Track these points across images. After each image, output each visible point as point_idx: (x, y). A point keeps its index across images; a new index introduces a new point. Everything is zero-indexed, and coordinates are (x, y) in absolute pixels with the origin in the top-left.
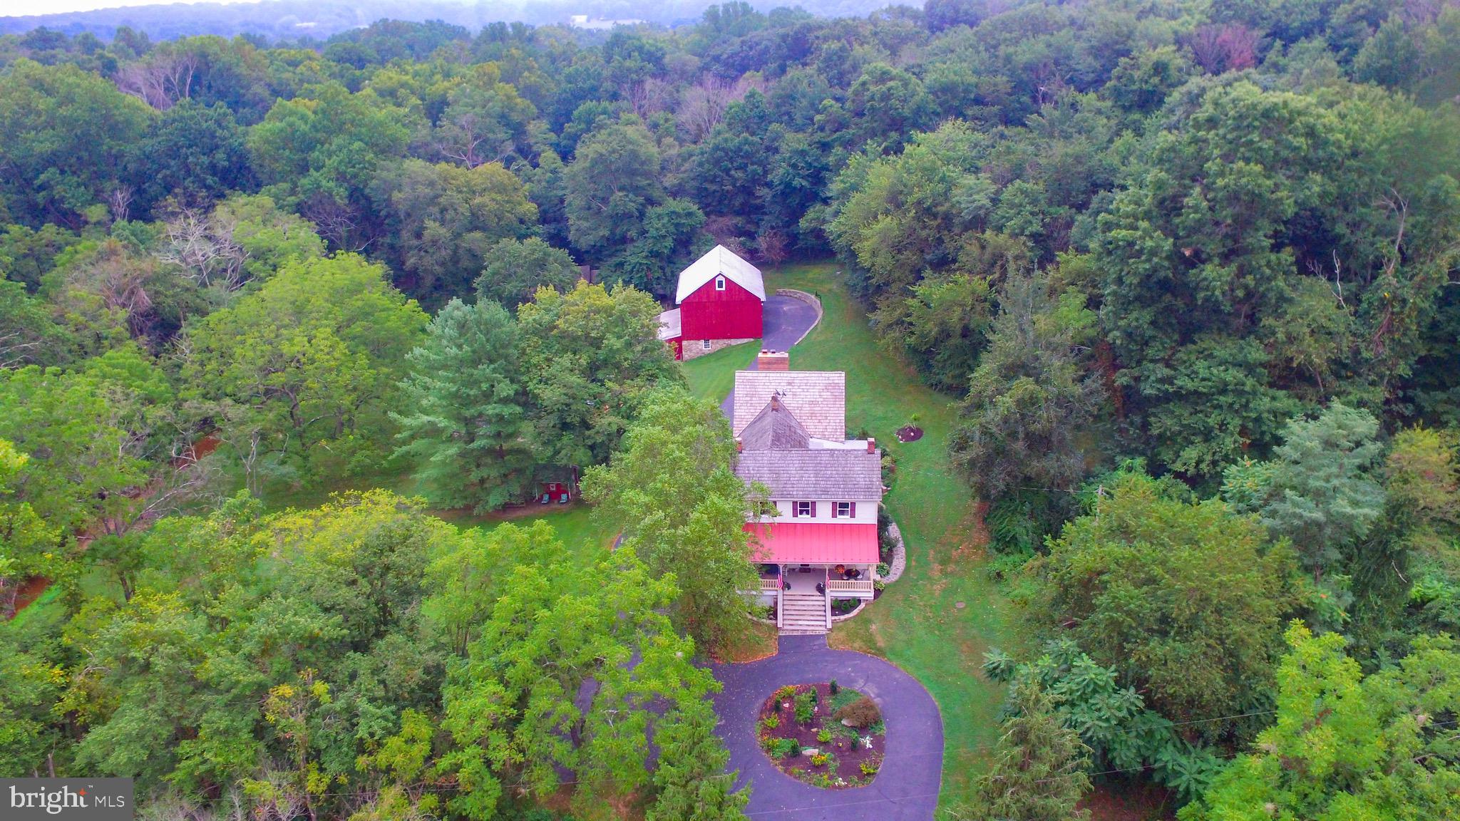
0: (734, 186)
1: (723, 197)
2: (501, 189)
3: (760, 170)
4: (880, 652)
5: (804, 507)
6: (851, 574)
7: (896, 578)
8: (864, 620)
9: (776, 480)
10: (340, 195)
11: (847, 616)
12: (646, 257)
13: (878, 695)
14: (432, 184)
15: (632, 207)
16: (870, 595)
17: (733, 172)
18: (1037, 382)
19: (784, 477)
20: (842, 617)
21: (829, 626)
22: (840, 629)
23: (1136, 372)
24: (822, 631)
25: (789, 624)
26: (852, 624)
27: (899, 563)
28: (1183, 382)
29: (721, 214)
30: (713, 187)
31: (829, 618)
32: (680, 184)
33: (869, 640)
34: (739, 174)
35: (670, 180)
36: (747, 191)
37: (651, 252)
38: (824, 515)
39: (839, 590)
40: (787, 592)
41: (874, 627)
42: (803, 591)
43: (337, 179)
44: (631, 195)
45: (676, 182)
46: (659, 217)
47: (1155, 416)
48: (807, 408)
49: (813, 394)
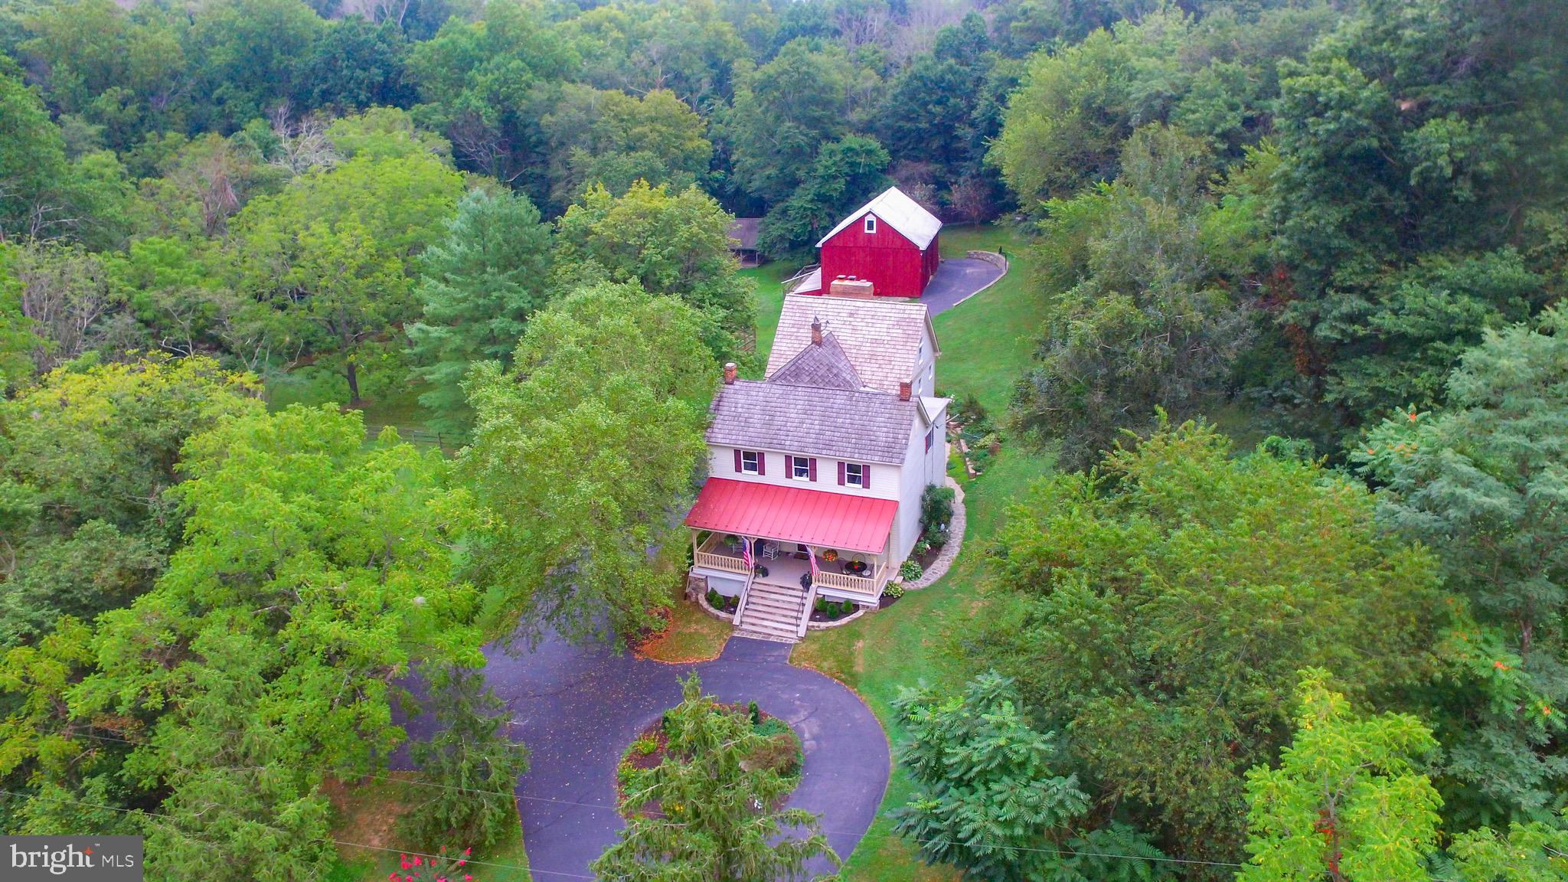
0: (930, 122)
1: (920, 137)
2: (669, 119)
3: (963, 104)
4: (853, 679)
5: (803, 466)
6: (857, 567)
7: (926, 584)
8: (853, 633)
9: (768, 424)
10: (490, 117)
11: (831, 624)
12: (812, 201)
13: (815, 738)
14: (588, 109)
15: (801, 140)
16: (874, 601)
17: (930, 107)
18: (1137, 303)
19: (779, 420)
20: (823, 625)
21: (802, 632)
22: (815, 640)
23: (1313, 308)
24: (791, 639)
25: (749, 623)
26: (833, 636)
27: (940, 566)
28: (1385, 320)
29: (917, 159)
30: (908, 125)
31: (805, 620)
32: (871, 121)
33: (846, 663)
34: (938, 109)
35: (857, 115)
36: (946, 129)
37: (818, 195)
38: (827, 479)
39: (834, 587)
40: (760, 579)
41: (860, 644)
42: (783, 580)
43: (489, 100)
44: (802, 127)
45: (865, 117)
46: (832, 153)
47: (1334, 373)
48: (867, 348)
49: (880, 330)
